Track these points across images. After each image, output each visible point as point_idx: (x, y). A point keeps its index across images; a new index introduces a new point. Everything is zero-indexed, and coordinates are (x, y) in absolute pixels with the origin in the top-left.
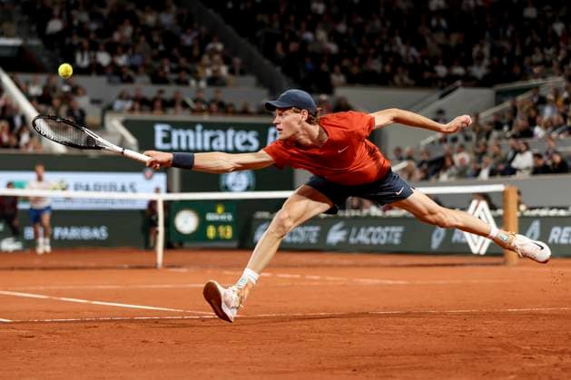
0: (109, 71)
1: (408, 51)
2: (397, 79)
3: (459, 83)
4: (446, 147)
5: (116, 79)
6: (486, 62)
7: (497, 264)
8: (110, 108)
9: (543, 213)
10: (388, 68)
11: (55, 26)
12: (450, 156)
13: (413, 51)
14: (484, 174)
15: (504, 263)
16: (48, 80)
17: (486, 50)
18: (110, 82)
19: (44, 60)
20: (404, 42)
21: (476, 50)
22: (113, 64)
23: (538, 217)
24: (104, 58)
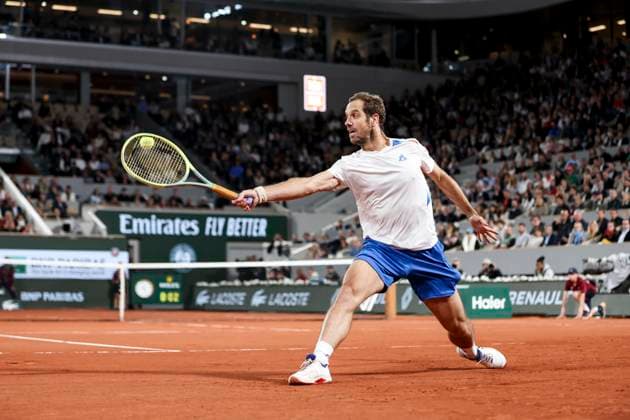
0: (86, 174)
4: (340, 232)
5: (91, 179)
7: (381, 319)
8: (88, 202)
11: (45, 139)
12: (344, 239)
15: (386, 318)
16: (40, 181)
18: (86, 182)
19: (37, 165)
20: (310, 153)
22: (88, 168)
24: (81, 164)
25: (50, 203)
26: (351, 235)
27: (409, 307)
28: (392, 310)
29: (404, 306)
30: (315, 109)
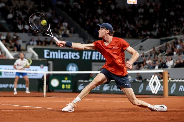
0: (29, 31)
1: (130, 26)
2: (127, 35)
3: (148, 37)
4: (144, 58)
5: (31, 34)
6: (157, 30)
7: (161, 97)
8: (29, 44)
9: (177, 81)
10: (123, 32)
11: (10, 16)
13: (132, 26)
14: (157, 67)
15: (163, 97)
16: (8, 34)
17: (157, 26)
18: (29, 35)
19: (7, 28)
20: (129, 23)
21: (154, 26)
22: (30, 29)
23: (175, 82)
24: (27, 27)
25: (13, 44)
26: (149, 60)
27: (174, 92)
28: (166, 93)
29: (172, 92)
30: (132, 3)
